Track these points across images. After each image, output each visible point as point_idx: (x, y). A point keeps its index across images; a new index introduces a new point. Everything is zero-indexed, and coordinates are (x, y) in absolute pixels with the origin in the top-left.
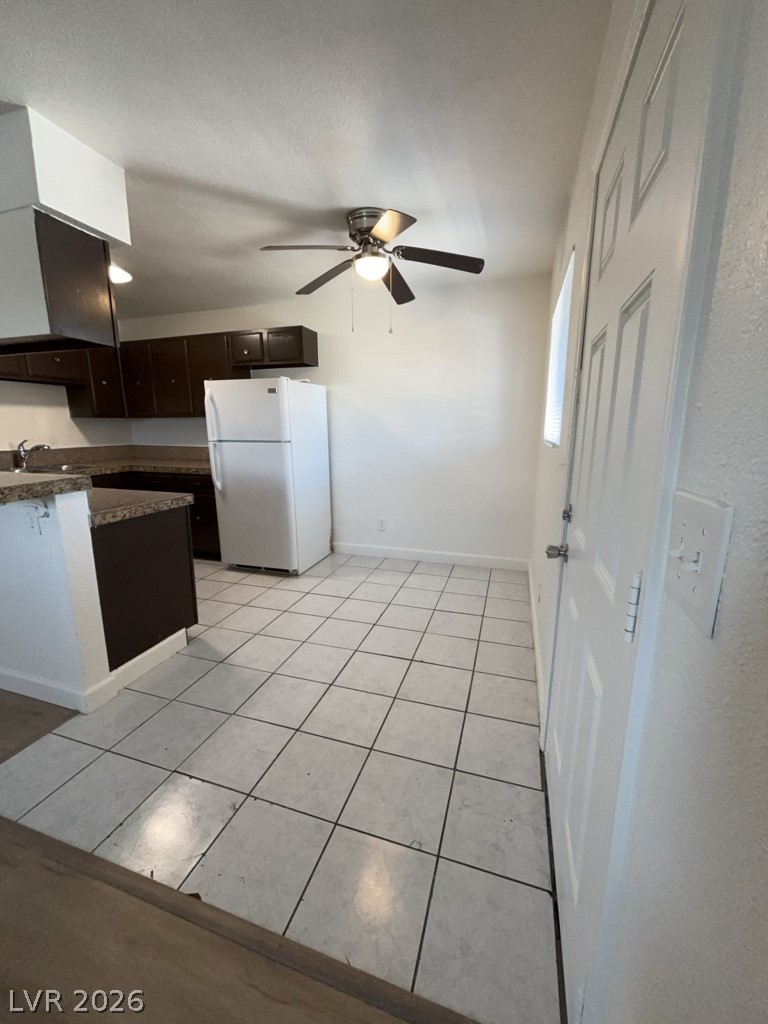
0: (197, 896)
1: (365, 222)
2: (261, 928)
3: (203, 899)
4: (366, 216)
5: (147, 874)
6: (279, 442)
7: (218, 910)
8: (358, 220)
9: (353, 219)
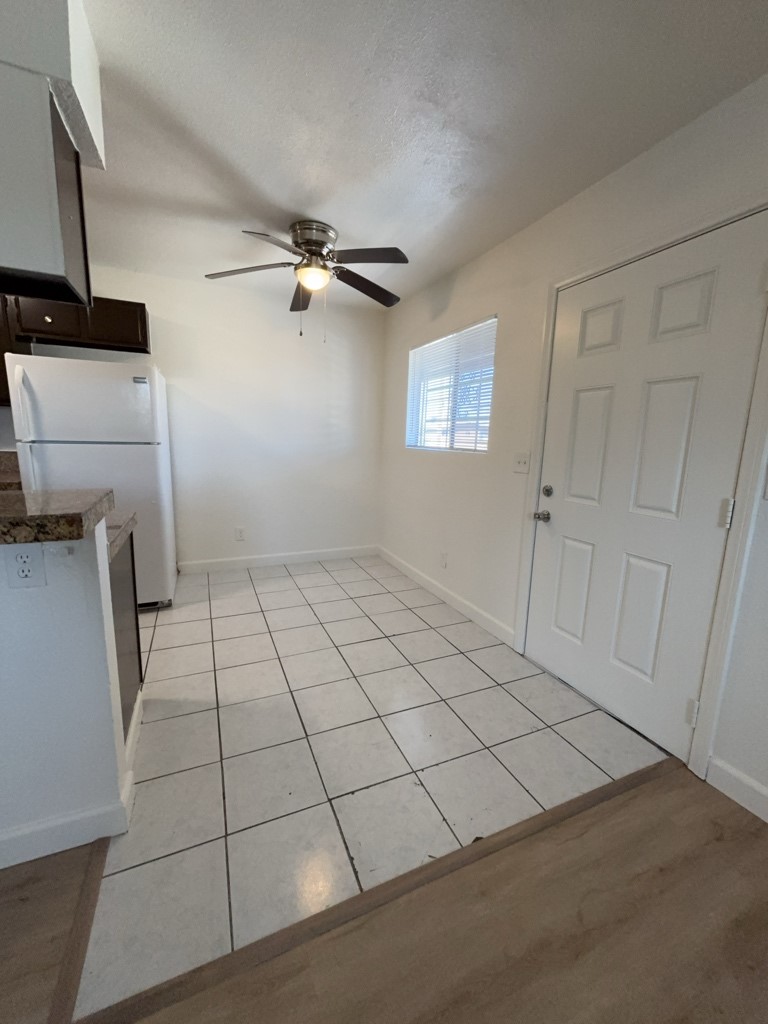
0: (477, 839)
1: (315, 235)
2: (531, 819)
3: (484, 836)
4: (317, 230)
5: (428, 860)
6: (149, 443)
7: (498, 834)
8: (307, 231)
9: (300, 229)
